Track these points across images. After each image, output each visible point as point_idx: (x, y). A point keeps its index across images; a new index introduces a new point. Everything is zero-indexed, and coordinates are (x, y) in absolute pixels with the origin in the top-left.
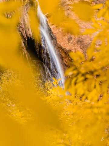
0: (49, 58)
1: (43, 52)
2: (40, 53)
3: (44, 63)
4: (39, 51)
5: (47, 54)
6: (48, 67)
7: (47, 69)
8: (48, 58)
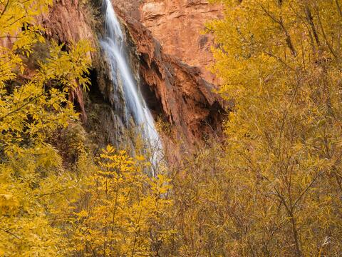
0: (123, 100)
1: (111, 89)
2: (107, 91)
3: (114, 109)
4: (106, 88)
5: (119, 94)
6: (120, 116)
7: (118, 118)
8: (121, 99)
